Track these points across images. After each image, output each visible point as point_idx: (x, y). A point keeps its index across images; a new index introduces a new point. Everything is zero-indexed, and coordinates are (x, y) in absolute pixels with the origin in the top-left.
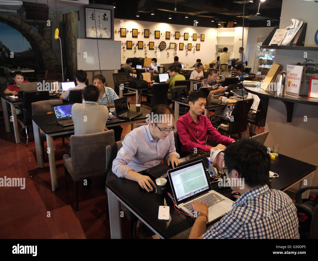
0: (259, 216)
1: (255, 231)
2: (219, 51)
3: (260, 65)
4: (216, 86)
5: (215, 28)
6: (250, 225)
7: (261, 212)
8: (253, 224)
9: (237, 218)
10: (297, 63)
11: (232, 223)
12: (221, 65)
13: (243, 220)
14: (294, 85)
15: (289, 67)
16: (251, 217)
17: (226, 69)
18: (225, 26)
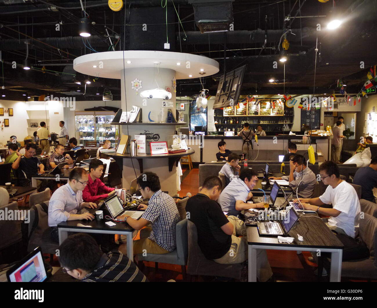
0: (163, 200)
1: (163, 206)
2: (32, 126)
3: (82, 137)
4: (62, 160)
5: (24, 102)
6: (161, 204)
7: (163, 198)
8: (162, 203)
9: (155, 203)
10: (140, 134)
11: (154, 205)
12: (41, 140)
13: (158, 203)
14: (142, 148)
15: (136, 136)
16: (160, 201)
17: (47, 144)
18: (36, 99)
